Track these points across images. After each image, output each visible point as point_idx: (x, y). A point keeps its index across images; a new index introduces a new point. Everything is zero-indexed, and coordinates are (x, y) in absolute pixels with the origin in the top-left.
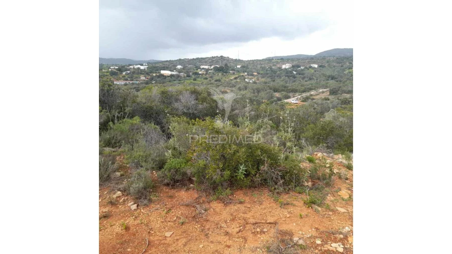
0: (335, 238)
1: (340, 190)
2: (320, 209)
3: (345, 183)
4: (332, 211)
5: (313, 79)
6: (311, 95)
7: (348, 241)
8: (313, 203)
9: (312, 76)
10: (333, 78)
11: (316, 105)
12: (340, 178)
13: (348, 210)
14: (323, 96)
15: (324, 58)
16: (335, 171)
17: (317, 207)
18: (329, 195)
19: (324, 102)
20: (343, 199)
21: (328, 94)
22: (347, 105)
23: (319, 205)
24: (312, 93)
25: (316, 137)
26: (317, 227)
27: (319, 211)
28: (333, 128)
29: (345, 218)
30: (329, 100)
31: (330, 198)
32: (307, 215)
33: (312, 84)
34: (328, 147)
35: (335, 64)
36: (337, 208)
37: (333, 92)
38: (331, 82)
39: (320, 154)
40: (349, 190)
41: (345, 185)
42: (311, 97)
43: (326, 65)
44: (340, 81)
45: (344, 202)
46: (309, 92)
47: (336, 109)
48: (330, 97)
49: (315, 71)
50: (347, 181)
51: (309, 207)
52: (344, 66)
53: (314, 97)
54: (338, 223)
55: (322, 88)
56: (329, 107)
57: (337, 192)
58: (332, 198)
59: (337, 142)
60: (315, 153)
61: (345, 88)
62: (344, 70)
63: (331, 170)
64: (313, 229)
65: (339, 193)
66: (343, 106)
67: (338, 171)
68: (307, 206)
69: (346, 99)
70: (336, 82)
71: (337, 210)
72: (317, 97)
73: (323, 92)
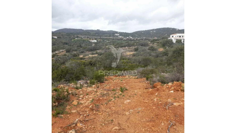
0: (71, 127)
1: (73, 101)
2: (62, 116)
3: (76, 97)
4: (70, 114)
5: (56, 44)
6: (56, 54)
7: (77, 126)
8: (59, 114)
9: (55, 43)
10: (66, 44)
11: (60, 59)
12: (73, 95)
13: (77, 110)
14: (63, 53)
15: (60, 33)
16: (70, 92)
17: (61, 115)
18: (68, 106)
19: (64, 56)
20: (75, 105)
21: (66, 52)
22: (76, 57)
23: (61, 114)
24: (56, 52)
25: (59, 76)
26: (61, 126)
27: (62, 117)
28: (67, 70)
29: (76, 115)
30: (66, 55)
31: (68, 107)
32: (55, 122)
33: (55, 47)
34: (66, 81)
35: (66, 36)
36: (72, 111)
37: (68, 51)
38: (66, 46)
39: (62, 86)
40: (78, 100)
41: (76, 98)
42: (57, 55)
43: (62, 37)
44: (71, 45)
45: (75, 107)
46: (54, 52)
47: (70, 59)
48: (67, 54)
49: (56, 40)
50: (77, 96)
51: (56, 117)
52: (71, 37)
53: (58, 55)
54: (73, 119)
55: (62, 49)
56: (67, 59)
57: (72, 103)
58: (69, 107)
59: (71, 77)
60: (59, 86)
61: (73, 49)
62: (71, 40)
63: (67, 93)
64: (59, 128)
65: (73, 103)
66: (74, 58)
67: (71, 92)
68: (55, 117)
69: (75, 54)
70: (68, 46)
71: (72, 112)
72: (60, 54)
73: (62, 51)
